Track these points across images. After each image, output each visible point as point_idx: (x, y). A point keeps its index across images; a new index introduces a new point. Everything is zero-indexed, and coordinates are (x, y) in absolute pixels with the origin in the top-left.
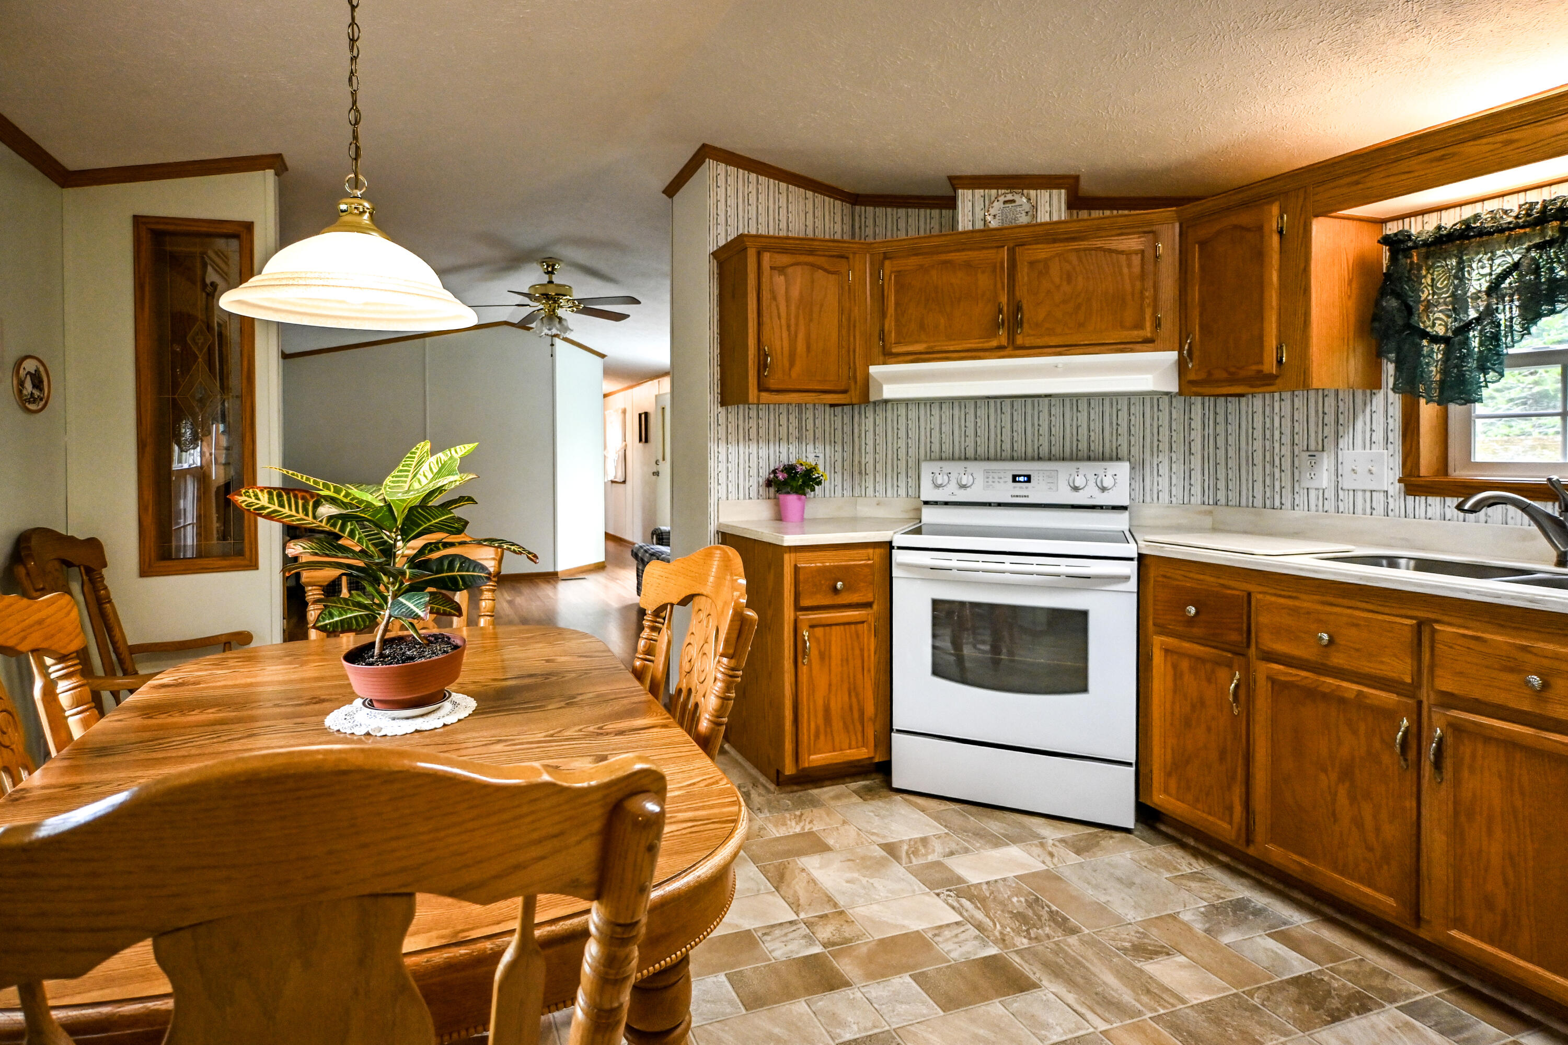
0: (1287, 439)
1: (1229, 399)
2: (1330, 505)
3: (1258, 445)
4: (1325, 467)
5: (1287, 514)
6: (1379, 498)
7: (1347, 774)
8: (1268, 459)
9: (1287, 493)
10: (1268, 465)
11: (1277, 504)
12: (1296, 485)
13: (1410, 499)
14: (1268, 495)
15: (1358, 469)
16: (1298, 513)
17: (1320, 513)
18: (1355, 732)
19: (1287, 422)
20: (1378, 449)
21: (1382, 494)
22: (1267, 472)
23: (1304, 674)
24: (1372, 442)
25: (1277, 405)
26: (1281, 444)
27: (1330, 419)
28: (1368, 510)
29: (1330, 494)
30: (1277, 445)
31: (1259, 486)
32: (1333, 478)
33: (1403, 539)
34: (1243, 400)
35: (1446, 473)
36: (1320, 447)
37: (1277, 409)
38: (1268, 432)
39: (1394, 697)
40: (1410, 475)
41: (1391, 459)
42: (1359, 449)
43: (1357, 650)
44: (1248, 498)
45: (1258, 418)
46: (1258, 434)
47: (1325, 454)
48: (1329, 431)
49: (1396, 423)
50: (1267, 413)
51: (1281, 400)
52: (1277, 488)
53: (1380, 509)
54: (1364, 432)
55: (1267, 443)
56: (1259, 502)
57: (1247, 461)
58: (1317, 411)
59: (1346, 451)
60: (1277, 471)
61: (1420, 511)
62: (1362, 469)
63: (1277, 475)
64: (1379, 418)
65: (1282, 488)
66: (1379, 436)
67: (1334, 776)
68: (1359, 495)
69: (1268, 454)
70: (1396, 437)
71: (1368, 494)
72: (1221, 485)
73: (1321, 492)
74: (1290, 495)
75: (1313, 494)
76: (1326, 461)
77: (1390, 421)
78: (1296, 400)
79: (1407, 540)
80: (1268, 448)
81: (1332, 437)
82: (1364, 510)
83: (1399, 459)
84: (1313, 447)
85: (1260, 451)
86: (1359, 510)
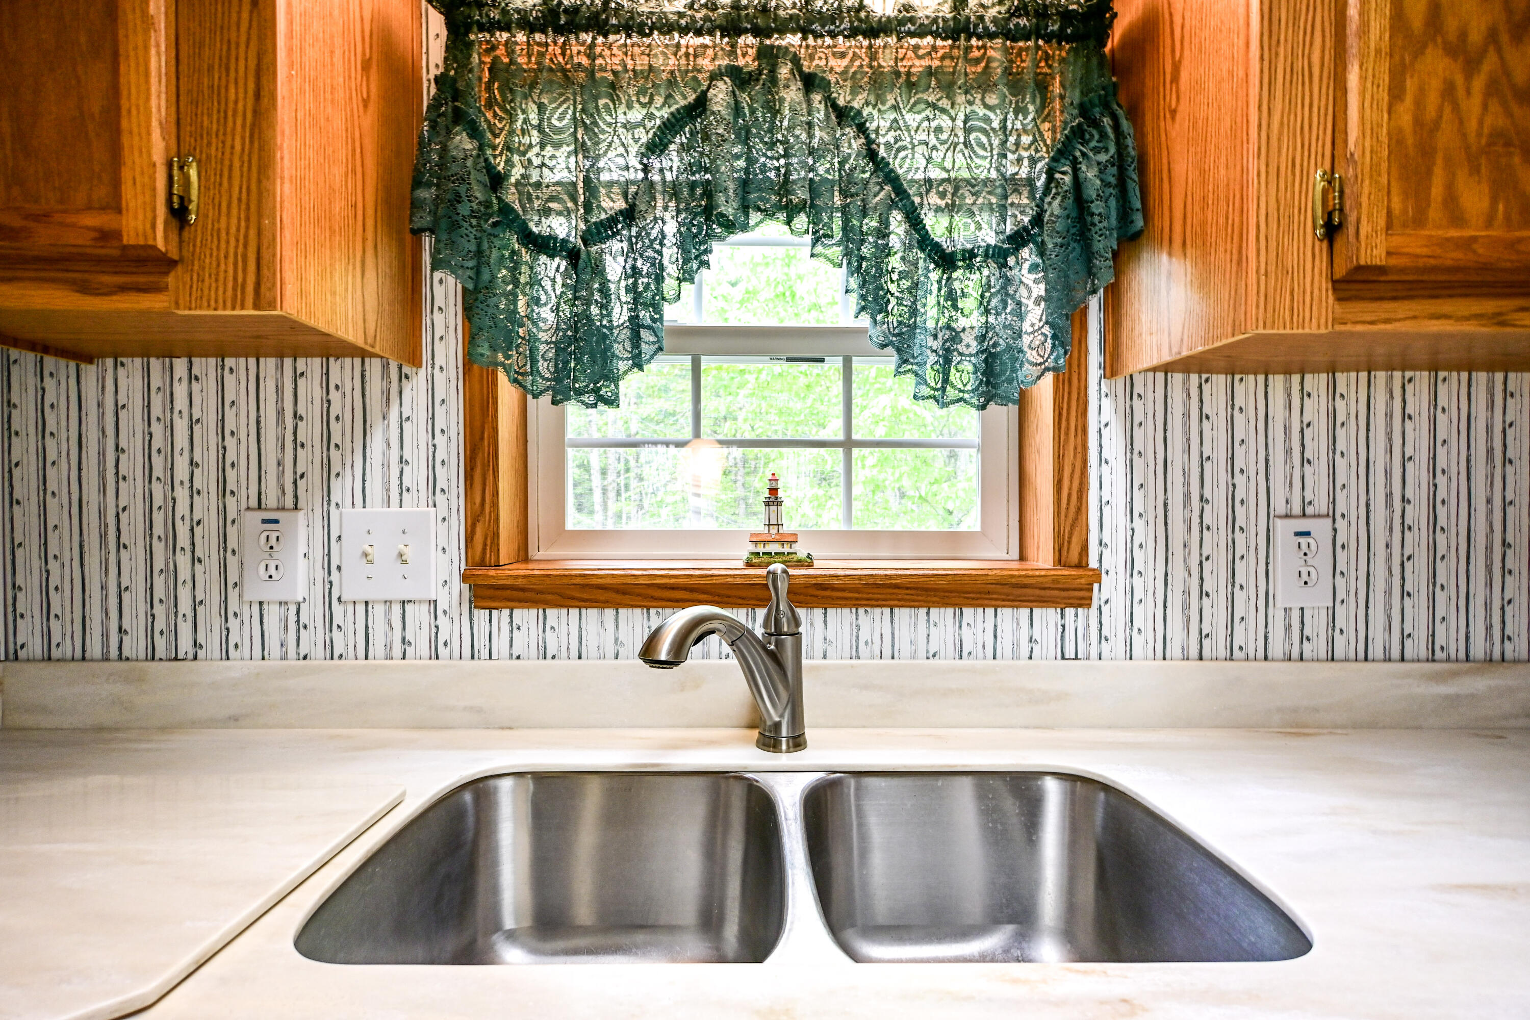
0: (206, 479)
1: (50, 362)
2: (313, 641)
3: (132, 492)
4: (302, 548)
6: (419, 615)
8: (158, 530)
9: (210, 615)
10: (158, 547)
11: (185, 645)
12: (233, 595)
13: (481, 615)
14: (160, 624)
15: (375, 553)
16: (237, 667)
17: (292, 663)
19: (207, 434)
20: (416, 505)
21: (425, 607)
22: (159, 564)
24: (403, 489)
25: (180, 391)
26: (194, 492)
27: (311, 431)
28: (397, 650)
29: (313, 614)
30: (182, 494)
31: (136, 603)
32: (320, 574)
33: (471, 709)
34: (90, 372)
35: (526, 559)
36: (289, 501)
37: (181, 402)
38: (158, 462)
40: (482, 564)
41: (442, 528)
42: (375, 506)
44: (105, 636)
45: (132, 420)
46: (132, 465)
47: (301, 515)
48: (310, 460)
49: (451, 446)
50: (156, 411)
51: (192, 378)
52: (185, 606)
53: (421, 642)
54: (386, 466)
55: (157, 488)
56: (135, 645)
57: (103, 536)
58: (280, 412)
59: (347, 510)
60: (183, 561)
61: (501, 643)
62: (383, 554)
63: (184, 573)
64: (417, 432)
65: (196, 604)
66: (416, 475)
68: (378, 611)
69: (158, 518)
70: (452, 477)
71: (396, 609)
73: (293, 609)
74: (217, 622)
75: (273, 615)
76: (304, 534)
77: (440, 440)
78: (229, 380)
79: (479, 710)
80: (158, 500)
81: (315, 476)
82: (388, 647)
83: (457, 526)
84: (271, 500)
85: (138, 510)
86: (377, 648)
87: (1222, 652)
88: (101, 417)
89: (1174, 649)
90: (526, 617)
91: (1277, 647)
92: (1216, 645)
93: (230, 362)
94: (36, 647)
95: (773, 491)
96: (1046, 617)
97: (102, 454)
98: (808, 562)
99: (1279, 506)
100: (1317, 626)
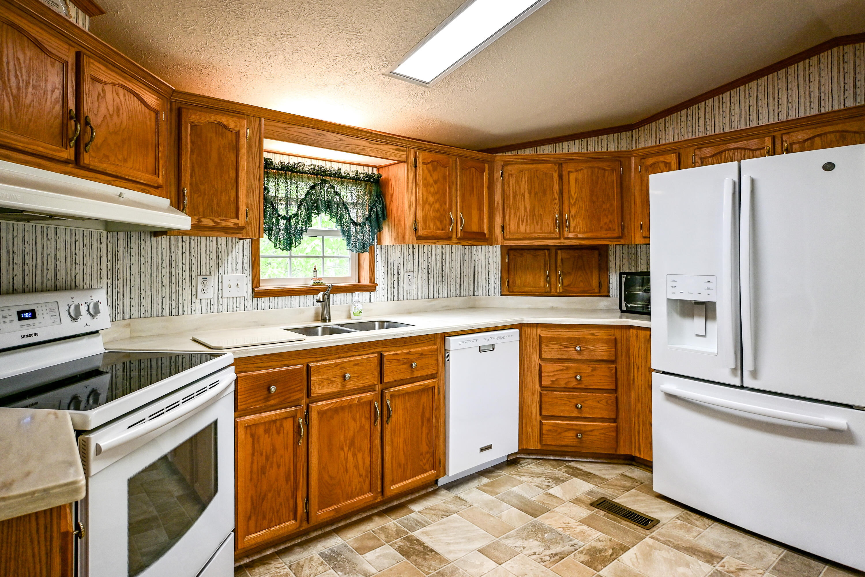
0: (187, 267)
2: (214, 308)
3: (166, 272)
4: (211, 285)
5: (187, 317)
6: (240, 300)
7: (352, 444)
8: (173, 281)
9: (187, 303)
10: (173, 286)
11: (181, 312)
12: (193, 298)
13: (254, 299)
14: (173, 306)
15: (230, 285)
16: (196, 316)
17: (209, 314)
18: (355, 420)
19: (187, 255)
20: (240, 274)
21: (242, 298)
22: (173, 290)
23: (335, 400)
24: (237, 270)
26: (183, 271)
27: (214, 255)
28: (235, 309)
29: (214, 301)
30: (180, 271)
31: (166, 301)
32: (216, 291)
36: (208, 273)
37: (180, 248)
38: (173, 263)
39: (371, 393)
40: (255, 287)
41: (246, 279)
42: (230, 274)
43: (358, 377)
44: (158, 310)
45: (166, 252)
46: (166, 264)
47: (212, 277)
48: (214, 263)
49: (248, 259)
50: (173, 250)
51: (183, 241)
52: (181, 301)
53: (241, 307)
54: (232, 264)
55: (173, 270)
56: (166, 312)
57: (158, 284)
58: (206, 250)
59: (223, 275)
60: (180, 289)
61: (259, 306)
62: (233, 285)
63: (180, 292)
64: (240, 255)
65: (183, 300)
66: (240, 266)
67: (346, 449)
68: (231, 300)
70: (248, 267)
71: (235, 299)
72: (135, 302)
73: (209, 300)
74: (189, 305)
75: (204, 302)
76: (213, 281)
77: (245, 258)
78: (193, 242)
79: (256, 322)
80: (173, 273)
81: (215, 267)
82: (233, 309)
83: (250, 278)
84: (204, 273)
85: (168, 276)
86: (230, 309)
87: (397, 299)
88: (158, 251)
89: (389, 299)
90: (265, 299)
91: (405, 298)
92: (396, 298)
93: (193, 237)
94: (137, 314)
95: (315, 269)
96: (368, 293)
97: (157, 261)
98: (324, 285)
99: (405, 270)
100: (411, 293)
